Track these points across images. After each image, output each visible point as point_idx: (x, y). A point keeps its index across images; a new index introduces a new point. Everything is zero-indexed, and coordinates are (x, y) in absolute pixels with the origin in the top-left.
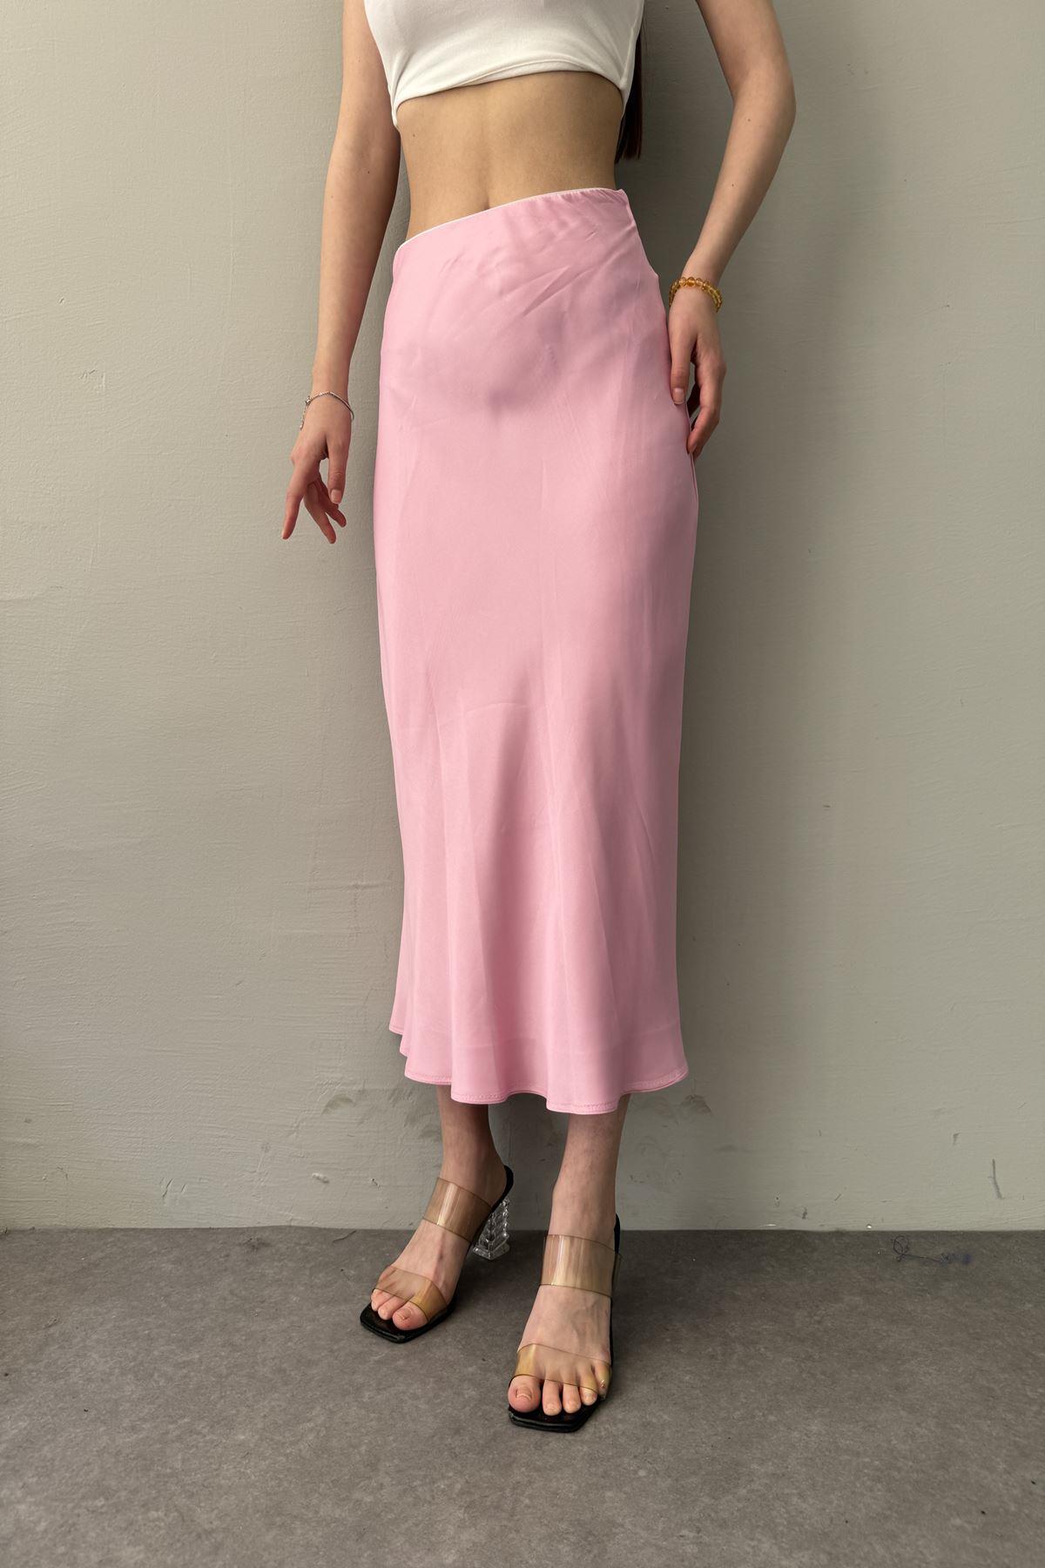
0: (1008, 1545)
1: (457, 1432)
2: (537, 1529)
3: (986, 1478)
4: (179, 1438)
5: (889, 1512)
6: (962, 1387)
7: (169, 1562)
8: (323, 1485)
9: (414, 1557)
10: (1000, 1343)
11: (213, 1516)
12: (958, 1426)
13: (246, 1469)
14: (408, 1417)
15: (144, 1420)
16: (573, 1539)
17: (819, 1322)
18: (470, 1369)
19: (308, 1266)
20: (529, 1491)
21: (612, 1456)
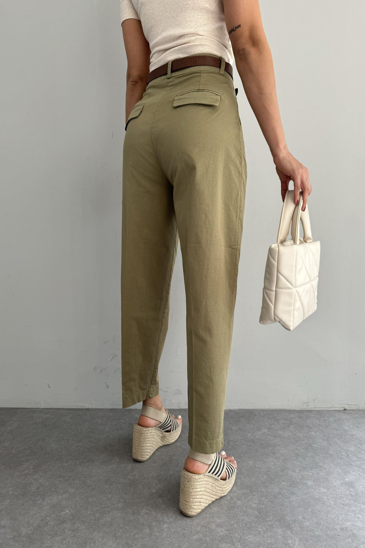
0: (296, 488)
5: (266, 481)
6: (291, 453)
9: (145, 491)
10: (303, 442)
12: (288, 462)
13: (98, 471)
17: (254, 437)
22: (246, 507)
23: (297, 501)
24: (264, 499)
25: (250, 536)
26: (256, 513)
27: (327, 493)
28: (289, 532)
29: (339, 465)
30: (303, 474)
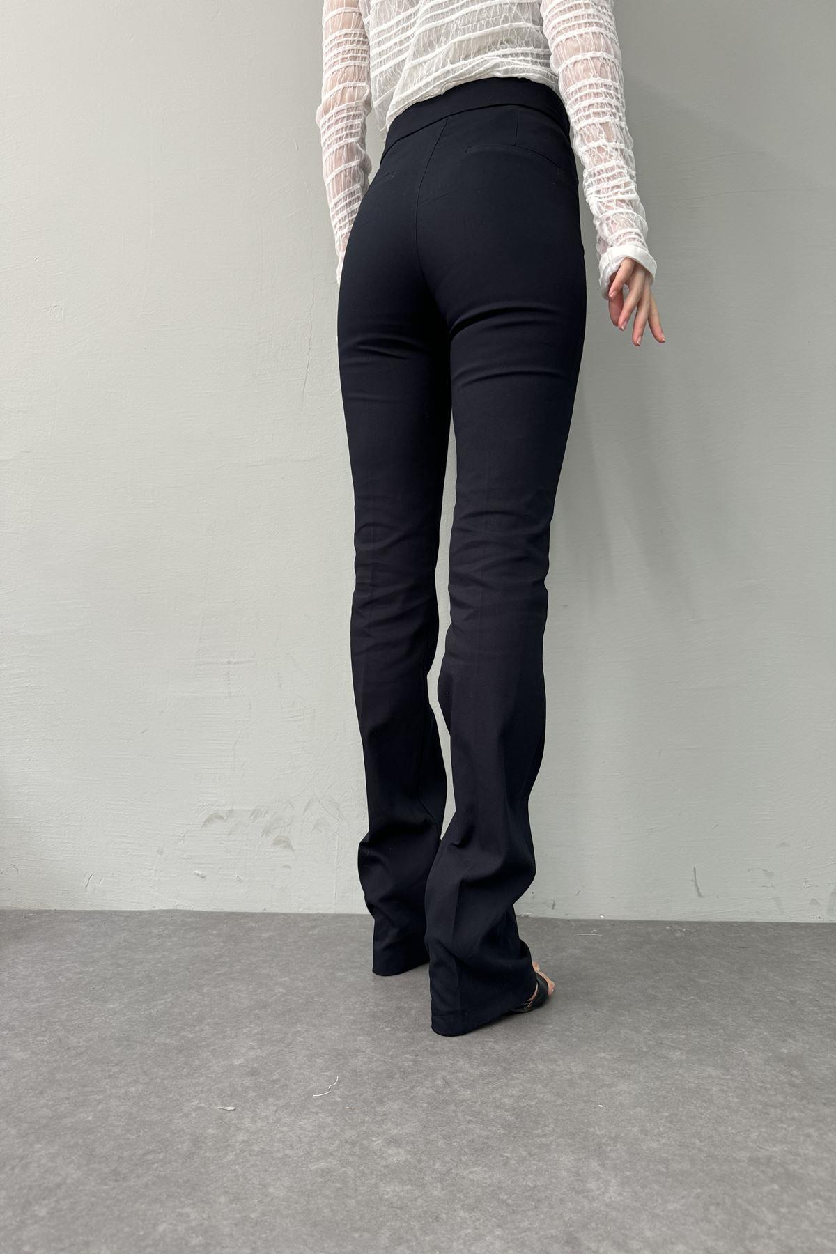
0: (634, 1065)
1: (264, 1007)
2: (303, 1051)
3: (632, 1035)
4: (68, 1006)
6: (635, 994)
7: (45, 1059)
8: (161, 1029)
9: (214, 1062)
10: (674, 975)
11: (81, 1040)
14: (231, 1000)
15: (46, 997)
16: (326, 1056)
18: (284, 979)
19: (184, 928)
20: (306, 1035)
21: (369, 1021)
22: (483, 1103)
23: (631, 1094)
24: (540, 1086)
25: (476, 1168)
26: (508, 1116)
27: (723, 1079)
28: (594, 1164)
29: (765, 1020)
30: (660, 1037)
